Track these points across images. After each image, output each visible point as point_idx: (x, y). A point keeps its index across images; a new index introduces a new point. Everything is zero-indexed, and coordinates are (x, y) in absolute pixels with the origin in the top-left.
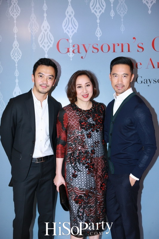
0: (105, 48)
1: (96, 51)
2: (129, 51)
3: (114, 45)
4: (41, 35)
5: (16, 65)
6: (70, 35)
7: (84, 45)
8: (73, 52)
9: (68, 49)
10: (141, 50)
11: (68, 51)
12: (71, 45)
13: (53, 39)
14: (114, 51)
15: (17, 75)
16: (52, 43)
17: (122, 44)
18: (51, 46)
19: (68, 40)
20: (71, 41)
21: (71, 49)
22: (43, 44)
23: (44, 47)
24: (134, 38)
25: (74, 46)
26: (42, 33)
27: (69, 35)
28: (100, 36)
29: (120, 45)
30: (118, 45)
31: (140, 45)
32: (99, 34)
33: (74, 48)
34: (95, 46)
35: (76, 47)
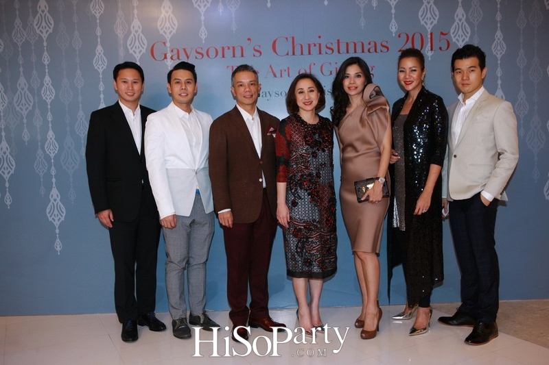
0: (212, 53)
1: (200, 56)
2: (242, 56)
3: (223, 48)
4: (130, 38)
5: (101, 76)
6: (168, 37)
7: (184, 50)
8: (172, 58)
9: (165, 55)
10: (258, 54)
11: (165, 58)
12: (169, 49)
13: (145, 42)
14: (223, 57)
15: (102, 89)
16: (145, 47)
17: (234, 48)
18: (144, 51)
19: (164, 43)
20: (168, 44)
21: (169, 55)
22: (134, 49)
23: (135, 52)
24: (249, 39)
25: (172, 51)
26: (132, 35)
27: (166, 37)
28: (205, 37)
29: (231, 49)
30: (229, 48)
31: (257, 48)
32: (203, 34)
33: (173, 54)
34: (200, 51)
35: (175, 52)
